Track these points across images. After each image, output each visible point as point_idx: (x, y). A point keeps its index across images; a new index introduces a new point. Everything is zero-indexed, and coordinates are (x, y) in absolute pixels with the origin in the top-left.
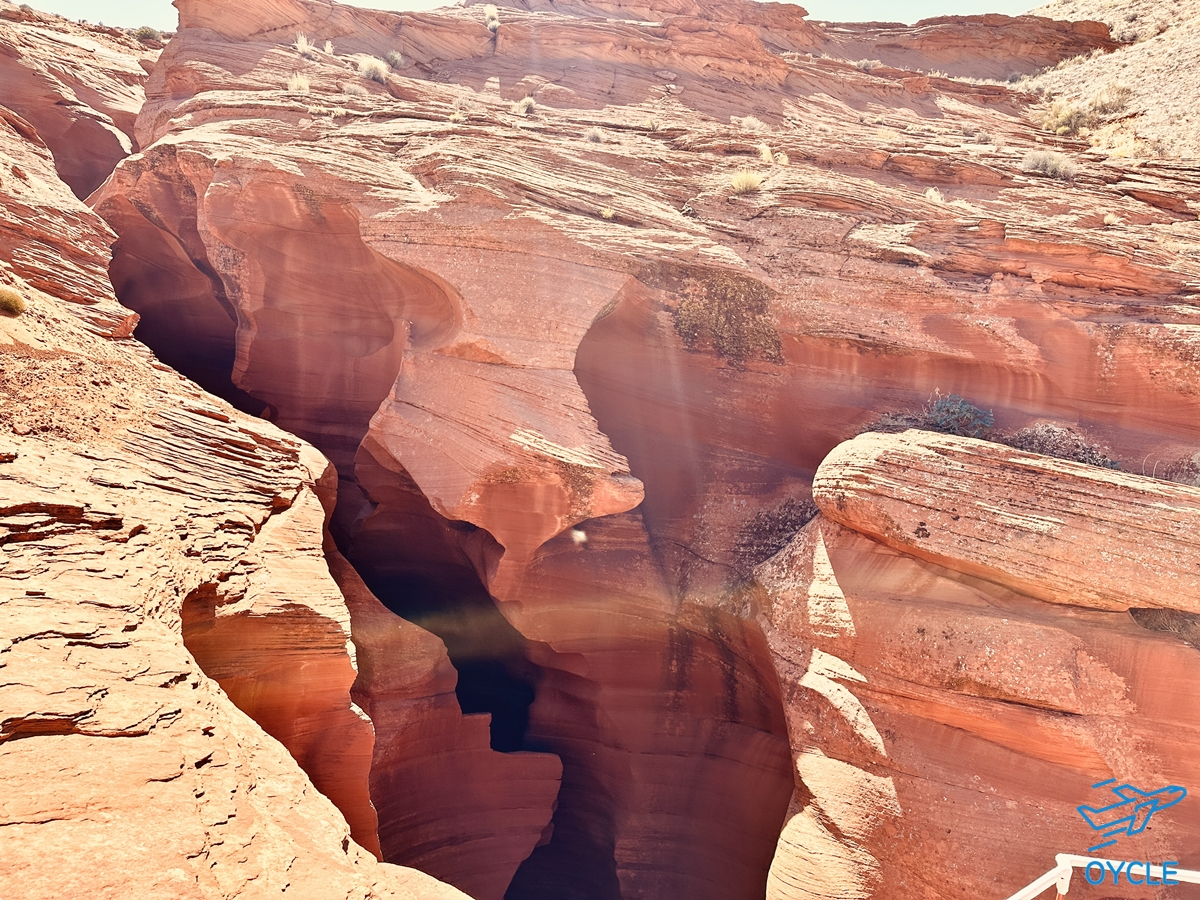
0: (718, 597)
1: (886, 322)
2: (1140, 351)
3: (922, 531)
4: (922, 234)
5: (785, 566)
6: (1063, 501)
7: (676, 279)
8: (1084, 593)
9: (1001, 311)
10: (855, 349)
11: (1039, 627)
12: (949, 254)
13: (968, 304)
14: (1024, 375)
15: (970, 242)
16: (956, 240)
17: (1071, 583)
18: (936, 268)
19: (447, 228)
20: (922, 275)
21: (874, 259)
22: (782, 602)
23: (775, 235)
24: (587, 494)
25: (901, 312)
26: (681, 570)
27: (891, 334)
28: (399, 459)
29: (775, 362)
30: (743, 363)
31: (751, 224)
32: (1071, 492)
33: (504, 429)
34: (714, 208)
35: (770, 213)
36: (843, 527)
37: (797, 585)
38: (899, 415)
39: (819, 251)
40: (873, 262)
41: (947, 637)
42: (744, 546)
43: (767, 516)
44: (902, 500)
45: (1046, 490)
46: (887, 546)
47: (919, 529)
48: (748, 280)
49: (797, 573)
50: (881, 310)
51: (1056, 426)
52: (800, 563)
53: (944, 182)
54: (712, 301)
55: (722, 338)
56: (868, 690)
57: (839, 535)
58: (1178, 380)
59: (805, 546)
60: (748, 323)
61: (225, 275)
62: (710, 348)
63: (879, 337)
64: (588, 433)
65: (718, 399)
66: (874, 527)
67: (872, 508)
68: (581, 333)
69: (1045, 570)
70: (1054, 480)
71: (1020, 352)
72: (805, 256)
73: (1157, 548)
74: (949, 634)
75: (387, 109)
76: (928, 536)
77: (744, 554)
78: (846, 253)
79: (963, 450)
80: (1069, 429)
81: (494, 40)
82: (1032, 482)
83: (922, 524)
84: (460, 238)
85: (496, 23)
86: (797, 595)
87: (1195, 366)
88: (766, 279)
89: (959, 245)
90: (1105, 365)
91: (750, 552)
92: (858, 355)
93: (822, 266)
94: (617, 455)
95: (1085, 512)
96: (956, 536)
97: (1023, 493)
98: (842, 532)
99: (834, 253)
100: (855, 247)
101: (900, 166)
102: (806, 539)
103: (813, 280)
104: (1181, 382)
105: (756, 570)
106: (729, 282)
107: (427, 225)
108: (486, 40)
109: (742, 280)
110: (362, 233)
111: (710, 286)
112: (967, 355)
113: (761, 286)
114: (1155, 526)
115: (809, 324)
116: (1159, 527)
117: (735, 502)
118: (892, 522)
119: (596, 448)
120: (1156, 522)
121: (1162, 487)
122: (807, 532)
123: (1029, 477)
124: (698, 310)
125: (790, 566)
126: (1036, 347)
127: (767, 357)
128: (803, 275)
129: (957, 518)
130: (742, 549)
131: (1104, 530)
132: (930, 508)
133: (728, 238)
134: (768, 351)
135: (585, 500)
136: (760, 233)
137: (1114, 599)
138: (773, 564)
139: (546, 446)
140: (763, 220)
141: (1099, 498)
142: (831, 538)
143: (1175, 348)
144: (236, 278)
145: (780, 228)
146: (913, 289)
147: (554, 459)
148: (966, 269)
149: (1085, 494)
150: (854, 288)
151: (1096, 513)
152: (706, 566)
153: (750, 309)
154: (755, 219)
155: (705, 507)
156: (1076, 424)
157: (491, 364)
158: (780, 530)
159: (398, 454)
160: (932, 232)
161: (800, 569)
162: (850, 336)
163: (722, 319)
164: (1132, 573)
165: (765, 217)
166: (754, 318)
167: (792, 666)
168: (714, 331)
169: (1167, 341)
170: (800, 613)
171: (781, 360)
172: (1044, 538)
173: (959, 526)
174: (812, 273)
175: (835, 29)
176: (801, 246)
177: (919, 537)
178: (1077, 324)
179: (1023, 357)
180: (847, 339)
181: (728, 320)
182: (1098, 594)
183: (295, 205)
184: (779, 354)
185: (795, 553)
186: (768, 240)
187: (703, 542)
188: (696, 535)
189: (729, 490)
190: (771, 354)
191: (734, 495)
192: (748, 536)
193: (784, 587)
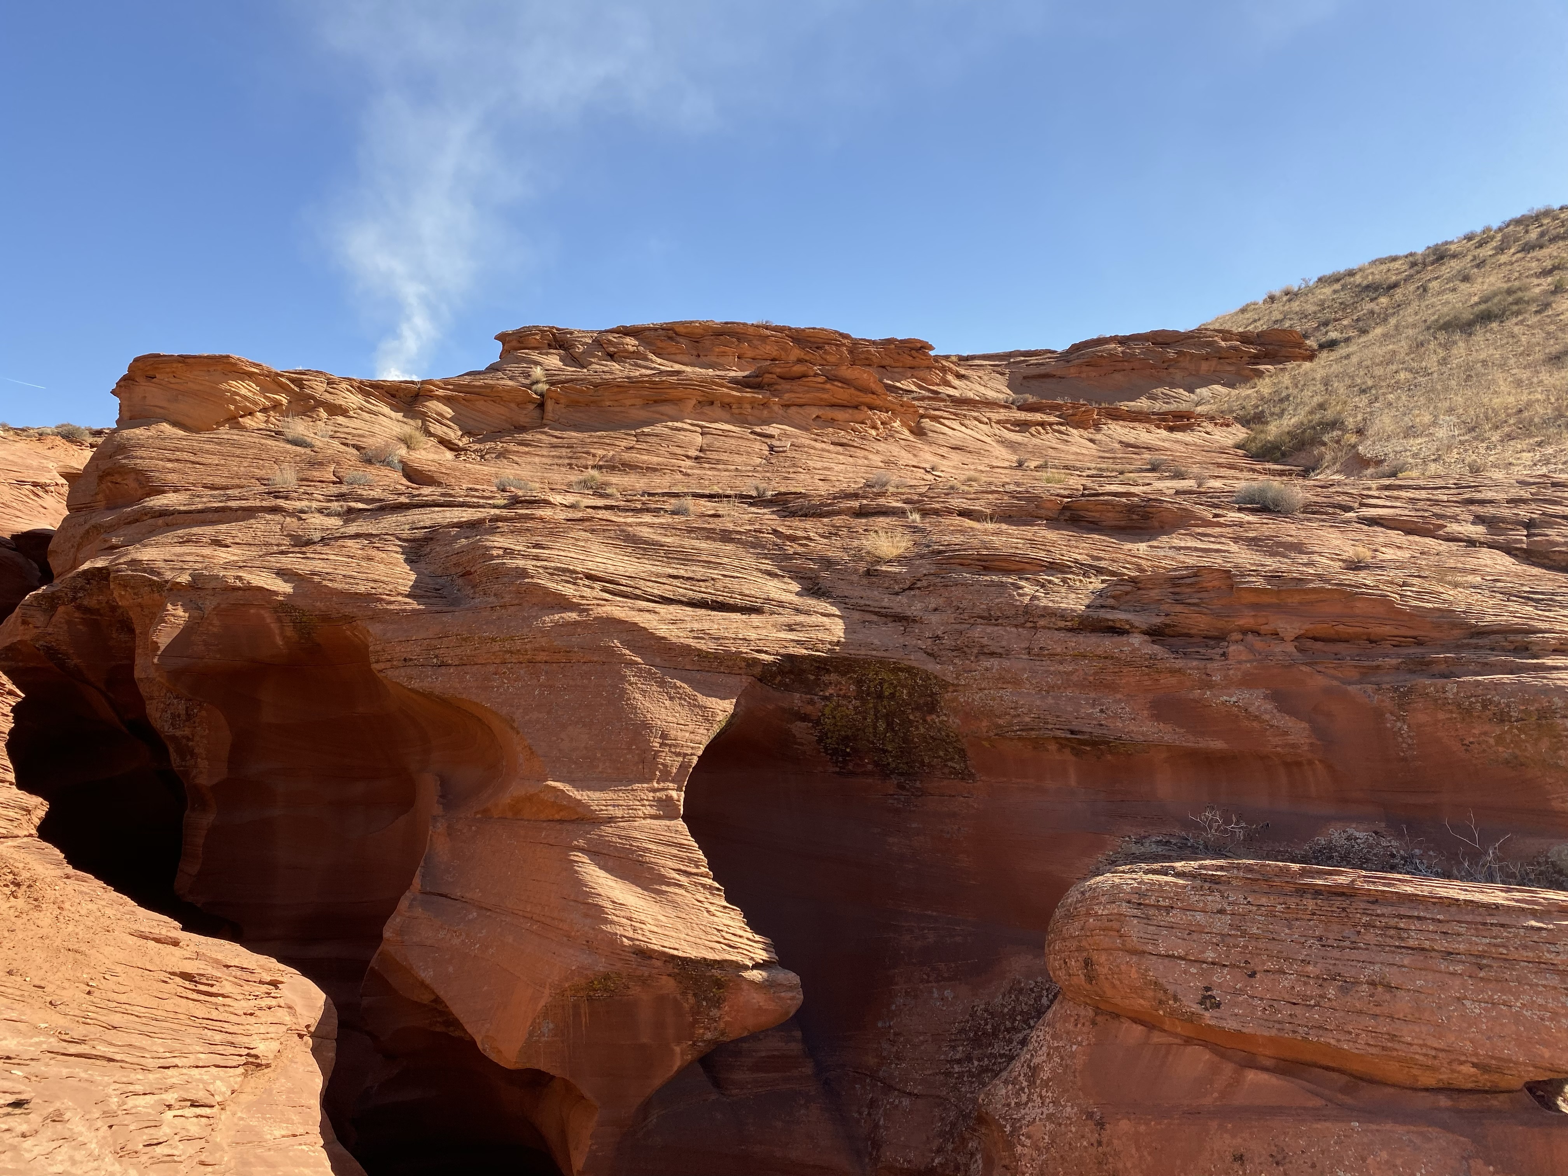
0: (931, 1151)
1: (1102, 711)
2: (1441, 716)
3: (1208, 1000)
4: (1127, 593)
5: (1025, 1084)
6: (1392, 932)
7: (812, 677)
8: (1455, 1066)
9: (1248, 682)
10: (1067, 751)
11: (1405, 1128)
12: (1167, 615)
13: (1204, 677)
14: (1299, 764)
15: (1190, 598)
16: (1172, 597)
17: (1433, 1053)
18: (1155, 634)
19: (493, 640)
20: (1136, 645)
21: (1070, 630)
22: (1028, 1142)
23: (936, 610)
24: (717, 1003)
25: (1118, 696)
26: (869, 1114)
27: (1112, 726)
28: (428, 981)
29: (963, 779)
30: (918, 784)
31: (902, 599)
32: (1401, 917)
33: (587, 916)
34: (852, 583)
35: (924, 583)
36: (1098, 1011)
37: (1046, 1112)
38: (1145, 837)
39: (997, 625)
40: (1070, 634)
41: (1277, 1163)
42: (959, 1062)
43: (986, 1010)
44: (1173, 956)
45: (1365, 919)
46: (1165, 1031)
47: (1205, 997)
48: (909, 670)
49: (1044, 1093)
50: (1093, 695)
51: (1356, 829)
52: (1045, 1075)
53: (1141, 528)
54: (864, 702)
55: (885, 751)
57: (1094, 1023)
58: (1501, 749)
59: (1049, 1047)
60: (917, 728)
61: (173, 738)
62: (870, 767)
63: (1098, 731)
64: (712, 909)
65: (891, 840)
66: (1142, 1002)
67: (1134, 975)
68: (693, 761)
69: (1393, 1037)
70: (1373, 903)
71: (1286, 733)
72: (979, 633)
73: (1537, 985)
74: (1280, 1157)
75: (403, 499)
76: (1218, 1005)
77: (961, 1075)
78: (1031, 625)
80: (1376, 833)
81: (541, 406)
82: (1344, 909)
83: (1207, 989)
84: (511, 652)
85: (543, 387)
86: (1050, 1127)
87: (1517, 728)
88: (932, 667)
89: (1178, 602)
90: (1400, 739)
91: (969, 1071)
92: (1073, 758)
93: (1004, 643)
94: (756, 937)
95: (1426, 945)
96: (1257, 1002)
97: (1335, 927)
98: (1099, 1019)
99: (1016, 626)
100: (1043, 616)
101: (1081, 513)
102: (1048, 1037)
103: (994, 662)
104: (1504, 752)
105: (982, 1096)
106: (883, 675)
107: (465, 640)
108: (531, 407)
109: (901, 670)
110: (372, 659)
111: (859, 683)
112: (1218, 744)
113: (927, 676)
114: (1525, 954)
115: (1001, 722)
116: (1531, 954)
117: (936, 995)
118: (1165, 991)
119: (724, 928)
120: (1525, 947)
121: (1517, 895)
122: (1049, 1025)
123: (1338, 902)
124: (847, 716)
125: (1032, 1083)
126: (1304, 725)
127: (951, 773)
128: (982, 657)
129: (1253, 975)
130: (957, 1068)
131: (1459, 968)
132: (1213, 963)
133: (875, 618)
135: (715, 1013)
136: (916, 608)
137: (1499, 1070)
138: (1006, 1082)
139: (651, 936)
140: (917, 592)
141: (1439, 921)
142: (1085, 1029)
143: (1485, 707)
144: (188, 739)
145: (941, 601)
146: (1128, 664)
147: (664, 953)
148: (1192, 632)
149: (1419, 918)
150: (1052, 669)
151: (1442, 944)
152: (906, 1102)
153: (918, 708)
154: (907, 592)
155: (893, 1007)
156: (1383, 825)
157: (561, 821)
158: (1008, 1030)
159: (426, 975)
160: (1139, 589)
161: (1047, 1085)
162: (1059, 733)
163: (882, 725)
164: (1514, 1028)
165: (919, 588)
166: (925, 721)
168: (873, 743)
169: (1473, 699)
170: (1057, 1156)
171: (971, 776)
172: (1380, 989)
173: (1259, 985)
174: (992, 654)
175: (970, 363)
176: (972, 621)
177: (1206, 1009)
178: (1350, 688)
179: (1291, 739)
180: (1055, 738)
181: (890, 725)
182: (1474, 1065)
183: (277, 631)
184: (966, 767)
185: (1036, 1061)
186: (927, 617)
187: (897, 1064)
188: (885, 1054)
189: (925, 977)
190: (955, 768)
191: (934, 984)
192: (963, 1045)
193: (1028, 1118)
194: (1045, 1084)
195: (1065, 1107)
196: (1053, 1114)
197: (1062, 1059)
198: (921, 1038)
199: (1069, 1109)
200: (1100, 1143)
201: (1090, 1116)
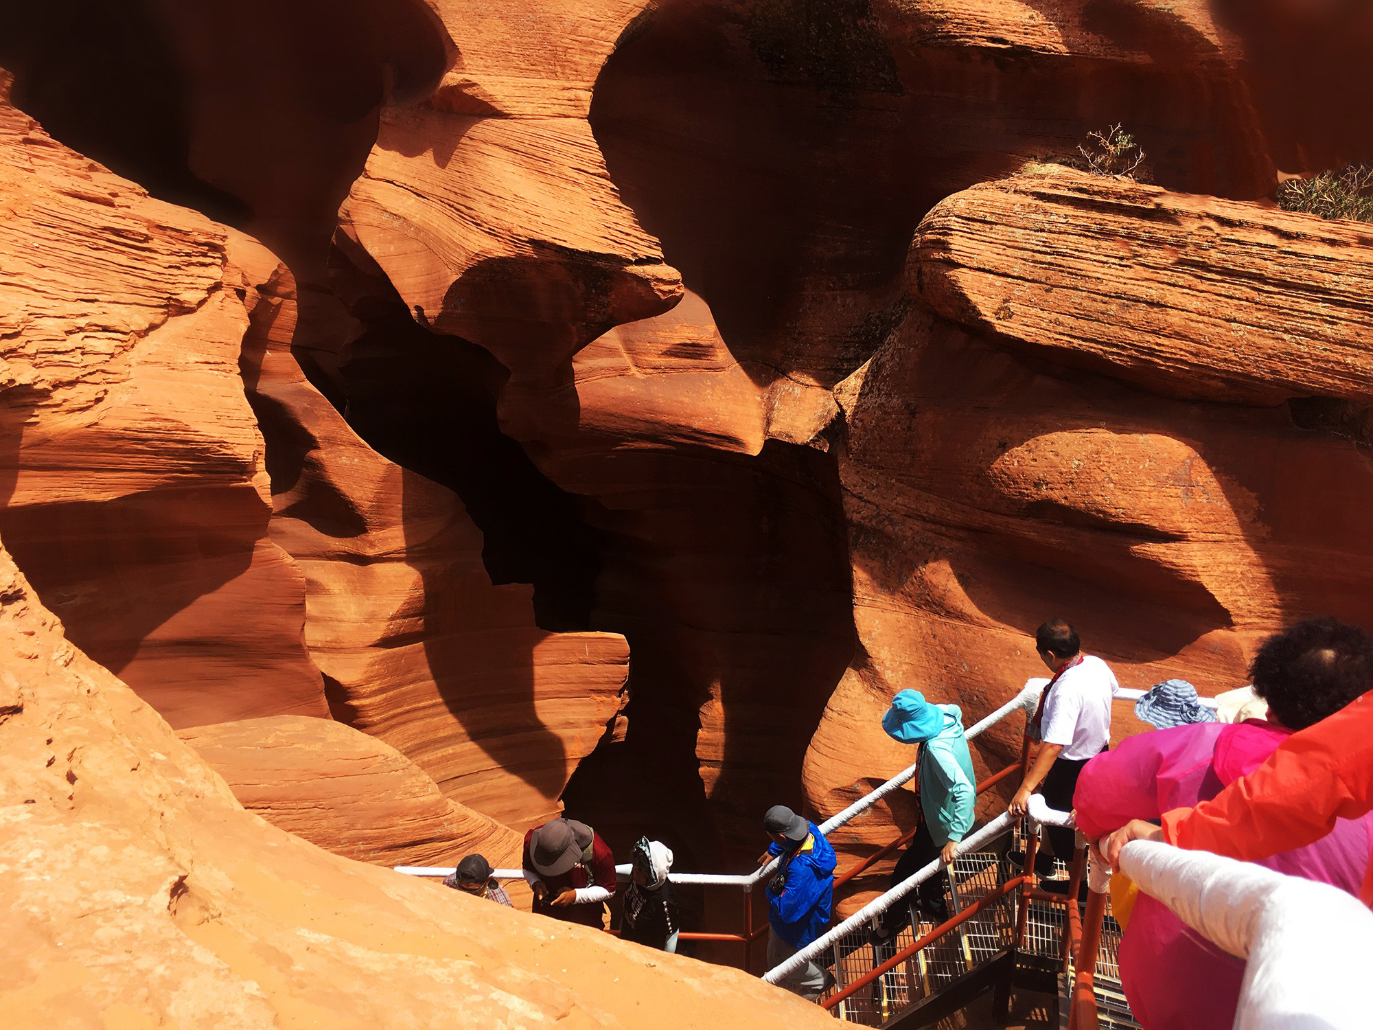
3: (1005, 313)
5: (870, 379)
10: (990, 61)
17: (1187, 368)
22: (861, 424)
24: (605, 291)
28: (374, 257)
29: (892, 91)
30: (850, 96)
33: (491, 206)
37: (879, 401)
38: (1050, 158)
44: (983, 269)
47: (1001, 309)
49: (881, 387)
52: (885, 372)
55: (819, 59)
56: (943, 525)
59: (894, 350)
60: (848, 33)
62: (805, 76)
63: (1020, 40)
64: (603, 206)
65: (817, 154)
66: (950, 310)
67: (946, 285)
68: (601, 60)
74: (1033, 446)
76: (1011, 316)
79: (1071, 194)
83: (1005, 301)
86: (878, 413)
92: (998, 71)
94: (645, 236)
96: (1045, 315)
98: (936, 326)
102: (897, 341)
112: (1143, 59)
117: (838, 302)
118: (968, 302)
119: (613, 226)
124: (779, 17)
127: (881, 85)
132: (1017, 277)
134: (881, 74)
135: (602, 299)
138: (857, 377)
139: (543, 227)
142: (923, 334)
147: (556, 245)
152: (798, 391)
153: (849, 10)
155: (801, 310)
157: (480, 116)
159: (374, 252)
162: (981, 42)
163: (814, 30)
166: (856, 25)
167: (863, 504)
168: (806, 49)
170: (878, 438)
171: (900, 88)
173: (1051, 300)
177: (999, 319)
180: (976, 47)
181: (822, 30)
184: (895, 79)
185: (883, 360)
187: (796, 359)
188: (788, 350)
189: (831, 285)
190: (885, 79)
191: (838, 292)
192: (854, 347)
193: (864, 406)
194: (884, 379)
195: (893, 398)
196: (882, 404)
197: (900, 359)
198: (820, 338)
199: (895, 400)
200: (909, 428)
201: (908, 406)
